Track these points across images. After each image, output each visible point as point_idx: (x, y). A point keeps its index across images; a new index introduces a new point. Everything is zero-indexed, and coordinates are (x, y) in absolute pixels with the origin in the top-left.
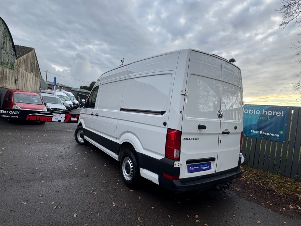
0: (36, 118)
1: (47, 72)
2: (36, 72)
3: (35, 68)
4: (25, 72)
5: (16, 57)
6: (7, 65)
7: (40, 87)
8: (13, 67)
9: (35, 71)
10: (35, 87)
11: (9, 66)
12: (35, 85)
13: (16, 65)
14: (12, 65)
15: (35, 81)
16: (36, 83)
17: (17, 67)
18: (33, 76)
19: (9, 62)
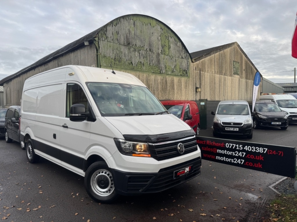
1: (295, 71)
2: (246, 72)
3: (244, 68)
4: (217, 76)
5: (191, 59)
6: (173, 72)
7: (261, 93)
8: (187, 73)
9: (244, 72)
10: (246, 93)
11: (176, 72)
12: (246, 91)
13: (195, 69)
14: (184, 71)
15: (246, 86)
16: (249, 87)
17: (197, 71)
18: (241, 79)
19: (178, 67)
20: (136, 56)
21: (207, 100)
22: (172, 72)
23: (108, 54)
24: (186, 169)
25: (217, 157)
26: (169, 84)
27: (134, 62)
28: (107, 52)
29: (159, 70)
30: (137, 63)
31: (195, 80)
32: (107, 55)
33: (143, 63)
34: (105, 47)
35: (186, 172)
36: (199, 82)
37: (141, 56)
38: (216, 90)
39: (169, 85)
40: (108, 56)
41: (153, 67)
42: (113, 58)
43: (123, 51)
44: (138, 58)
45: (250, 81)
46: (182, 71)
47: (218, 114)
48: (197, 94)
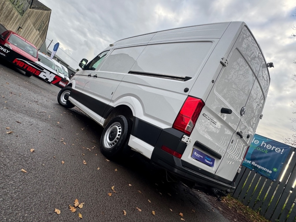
0: (24, 66)
1: (52, 41)
2: (42, 32)
3: (43, 29)
4: (32, 25)
5: (31, 6)
6: (18, 7)
8: (23, 14)
9: (42, 31)
15: (37, 41)
17: (27, 15)
18: (38, 35)
19: (22, 6)
36: (23, 23)
39: (11, 15)
45: (40, 38)
46: (22, 10)
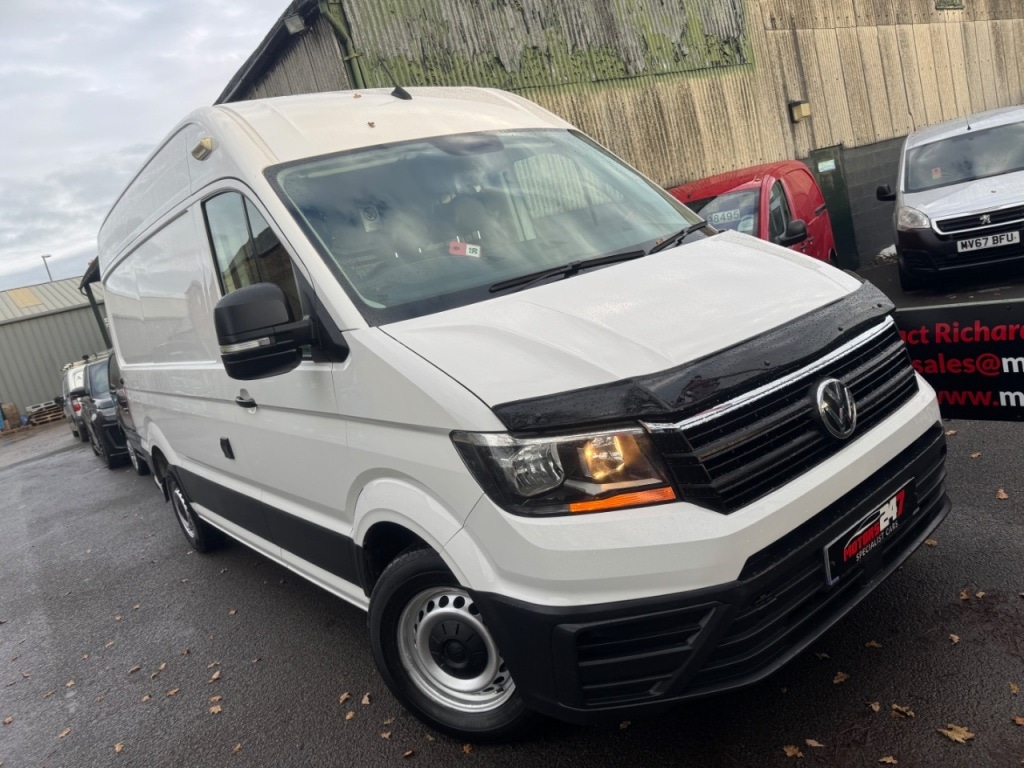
10: (1002, 81)
11: (695, 58)
12: (1000, 68)
13: (769, 25)
14: (726, 42)
15: (997, 47)
16: (1012, 51)
17: (779, 32)
18: (971, 24)
19: (696, 34)
20: (511, 26)
21: (841, 146)
22: (677, 61)
23: (390, 47)
24: (882, 511)
25: (1002, 395)
26: (673, 116)
27: (508, 52)
28: (386, 38)
29: (621, 65)
30: (519, 58)
31: (778, 72)
32: (390, 53)
33: (548, 50)
34: (373, 18)
35: (883, 525)
36: (797, 76)
37: (530, 22)
38: (873, 97)
39: (672, 118)
40: (392, 54)
41: (591, 56)
42: (417, 59)
43: (451, 18)
44: (520, 32)
45: (1010, 22)
46: (717, 47)
47: (908, 190)
48: (797, 133)
